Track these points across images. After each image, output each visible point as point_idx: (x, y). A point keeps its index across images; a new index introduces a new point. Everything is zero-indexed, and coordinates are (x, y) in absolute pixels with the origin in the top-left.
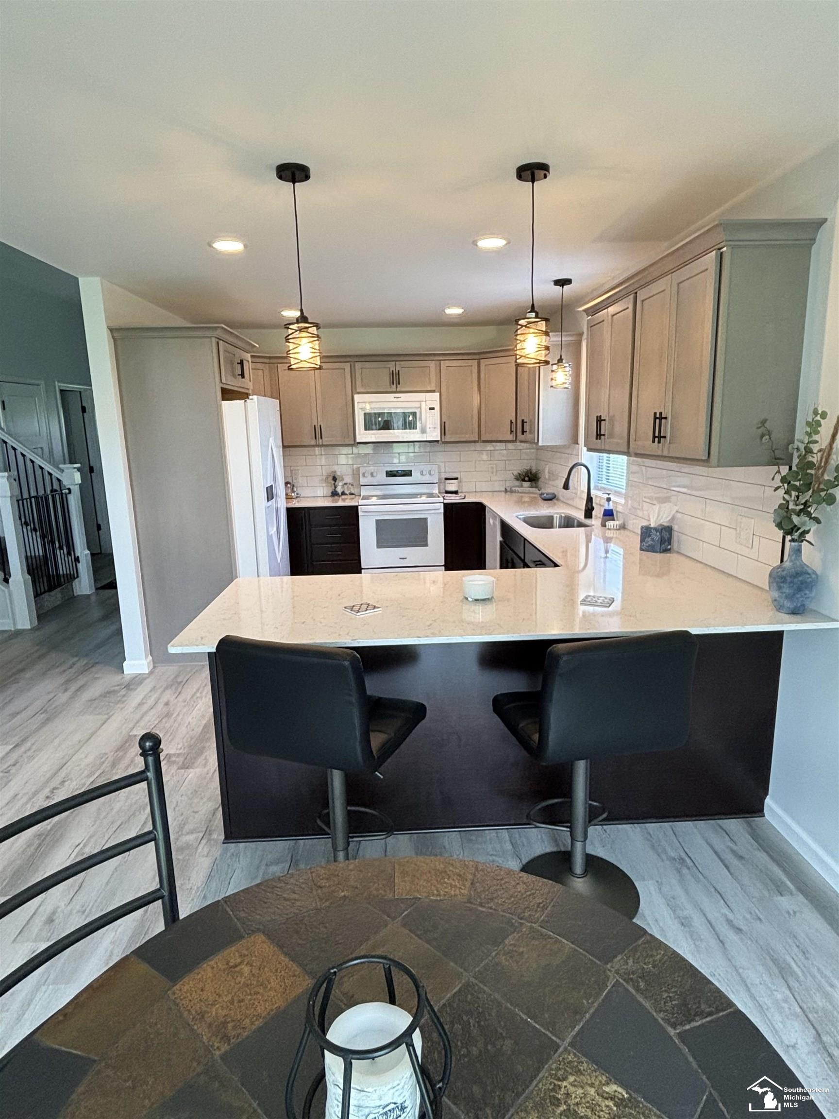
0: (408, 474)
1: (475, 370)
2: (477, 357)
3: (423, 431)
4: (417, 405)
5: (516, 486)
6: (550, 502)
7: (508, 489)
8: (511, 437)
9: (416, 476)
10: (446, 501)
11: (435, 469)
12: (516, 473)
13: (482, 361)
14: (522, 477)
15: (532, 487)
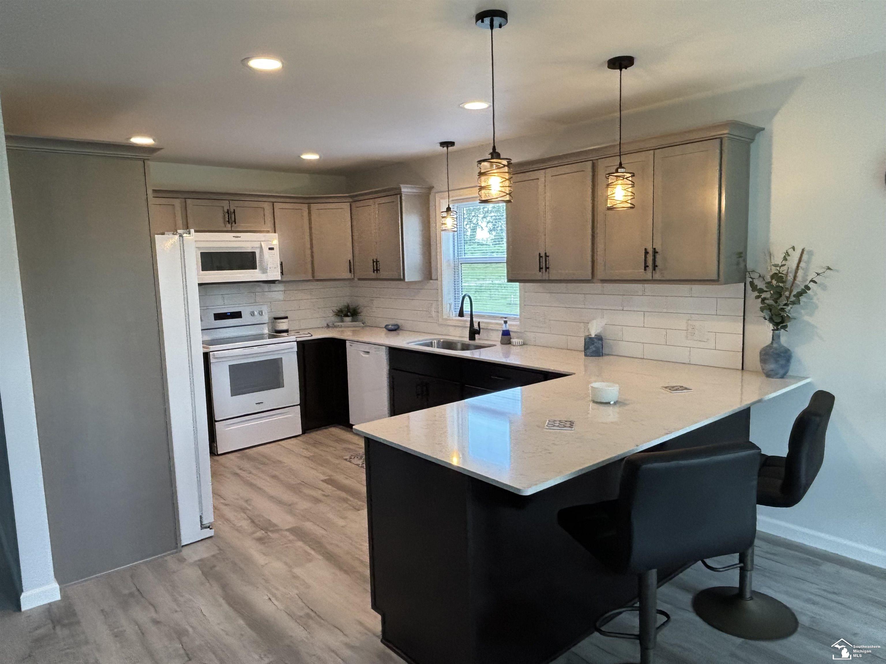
0: (237, 315)
1: (306, 214)
2: (307, 201)
3: (264, 271)
4: (257, 245)
5: (337, 322)
6: (394, 332)
7: (330, 324)
8: (348, 275)
9: (246, 318)
10: (299, 339)
11: (265, 309)
12: (335, 309)
13: (312, 205)
14: (344, 312)
15: (352, 321)
